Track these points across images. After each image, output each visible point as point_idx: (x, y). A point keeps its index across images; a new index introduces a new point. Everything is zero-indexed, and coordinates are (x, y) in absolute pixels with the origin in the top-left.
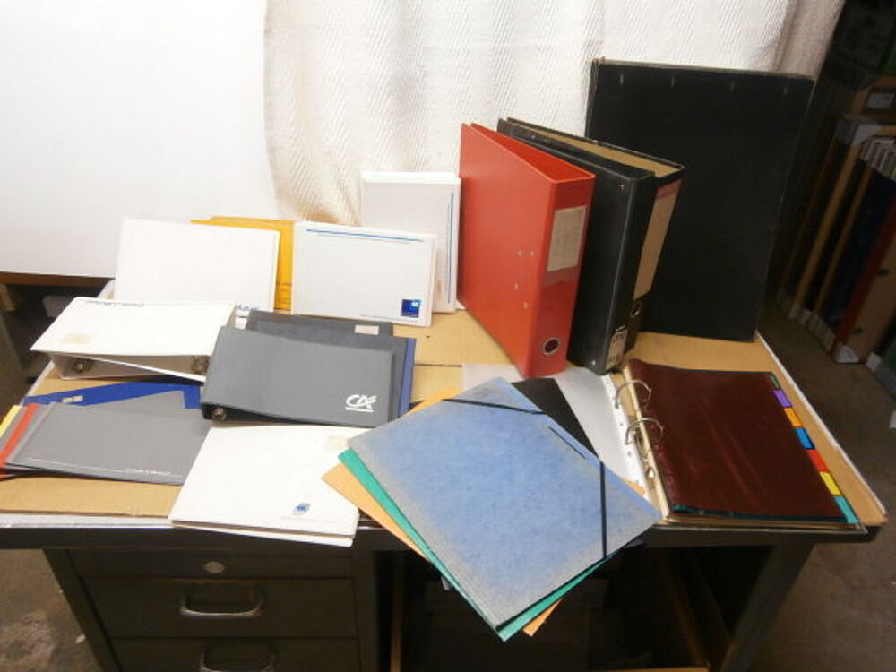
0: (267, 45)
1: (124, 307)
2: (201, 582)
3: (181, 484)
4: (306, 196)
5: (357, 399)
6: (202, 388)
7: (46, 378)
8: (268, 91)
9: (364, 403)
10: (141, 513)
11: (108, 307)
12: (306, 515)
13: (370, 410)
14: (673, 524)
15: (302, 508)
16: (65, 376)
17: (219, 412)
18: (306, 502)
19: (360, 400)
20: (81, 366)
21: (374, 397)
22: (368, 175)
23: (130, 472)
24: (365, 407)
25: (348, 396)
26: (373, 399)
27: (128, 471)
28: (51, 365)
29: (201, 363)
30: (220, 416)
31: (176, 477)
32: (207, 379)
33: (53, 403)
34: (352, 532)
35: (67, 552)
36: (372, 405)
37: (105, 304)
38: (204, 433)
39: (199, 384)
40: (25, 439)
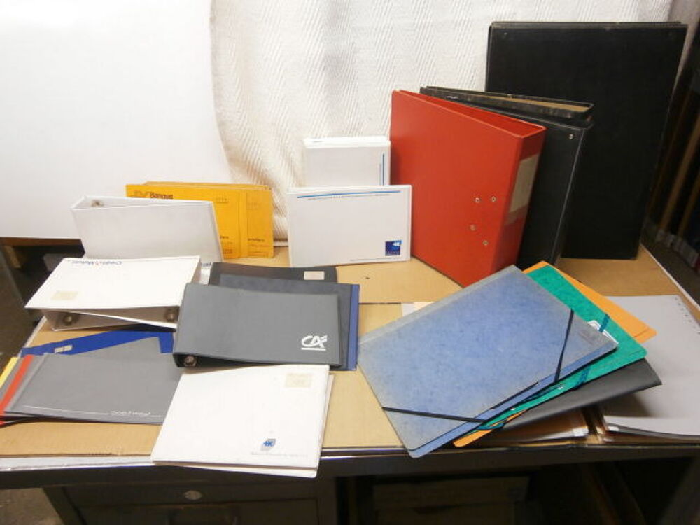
0: (213, 31)
1: (105, 265)
2: (182, 507)
3: (160, 424)
4: (254, 162)
5: (311, 340)
6: (174, 334)
7: (40, 330)
8: (215, 73)
9: (317, 343)
10: (125, 453)
11: (91, 265)
12: (273, 450)
13: (323, 349)
14: (607, 444)
15: (269, 443)
16: (56, 329)
17: (190, 360)
18: (271, 437)
19: (313, 341)
20: (70, 319)
21: (325, 337)
22: (309, 142)
23: (114, 414)
24: (318, 346)
25: (303, 337)
26: (325, 339)
27: (113, 413)
28: (44, 320)
29: (171, 313)
30: (191, 364)
31: (157, 417)
32: (178, 326)
33: (46, 354)
34: (316, 464)
35: (64, 489)
36: (324, 344)
37: (89, 263)
38: (178, 379)
39: (172, 330)
40: (22, 388)
